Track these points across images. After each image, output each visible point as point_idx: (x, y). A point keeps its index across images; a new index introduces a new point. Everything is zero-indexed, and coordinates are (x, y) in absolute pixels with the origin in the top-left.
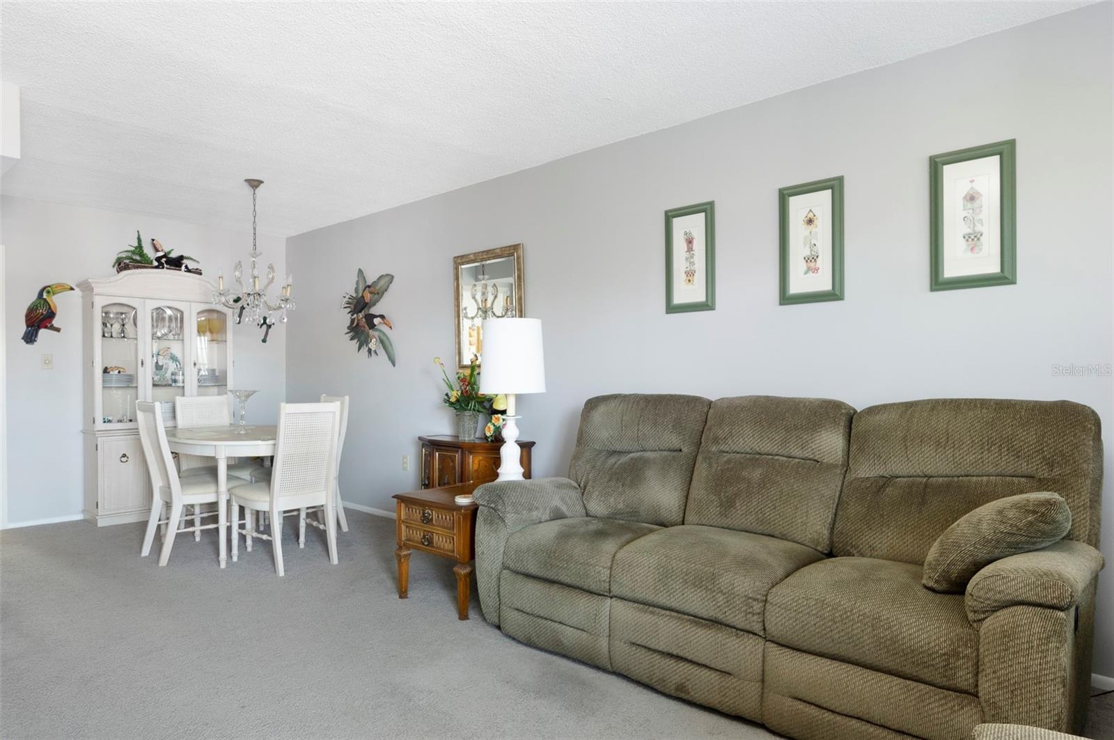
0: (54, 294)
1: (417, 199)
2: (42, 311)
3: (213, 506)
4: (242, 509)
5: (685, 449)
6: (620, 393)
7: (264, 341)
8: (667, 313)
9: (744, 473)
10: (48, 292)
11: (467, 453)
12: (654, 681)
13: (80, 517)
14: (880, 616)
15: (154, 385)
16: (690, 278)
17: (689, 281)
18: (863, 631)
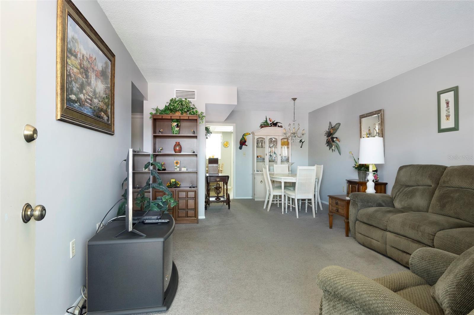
0: (246, 136)
1: (348, 96)
2: (243, 141)
3: (280, 196)
4: (289, 198)
5: (433, 186)
6: (412, 164)
7: (301, 147)
8: (438, 132)
9: (452, 195)
10: (245, 135)
11: (360, 185)
12: (399, 260)
13: (251, 198)
14: (472, 243)
15: (269, 161)
16: (448, 118)
17: (448, 119)
18: (464, 247)
